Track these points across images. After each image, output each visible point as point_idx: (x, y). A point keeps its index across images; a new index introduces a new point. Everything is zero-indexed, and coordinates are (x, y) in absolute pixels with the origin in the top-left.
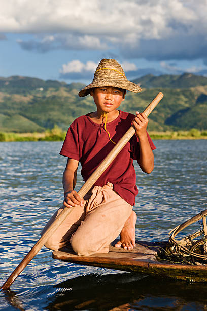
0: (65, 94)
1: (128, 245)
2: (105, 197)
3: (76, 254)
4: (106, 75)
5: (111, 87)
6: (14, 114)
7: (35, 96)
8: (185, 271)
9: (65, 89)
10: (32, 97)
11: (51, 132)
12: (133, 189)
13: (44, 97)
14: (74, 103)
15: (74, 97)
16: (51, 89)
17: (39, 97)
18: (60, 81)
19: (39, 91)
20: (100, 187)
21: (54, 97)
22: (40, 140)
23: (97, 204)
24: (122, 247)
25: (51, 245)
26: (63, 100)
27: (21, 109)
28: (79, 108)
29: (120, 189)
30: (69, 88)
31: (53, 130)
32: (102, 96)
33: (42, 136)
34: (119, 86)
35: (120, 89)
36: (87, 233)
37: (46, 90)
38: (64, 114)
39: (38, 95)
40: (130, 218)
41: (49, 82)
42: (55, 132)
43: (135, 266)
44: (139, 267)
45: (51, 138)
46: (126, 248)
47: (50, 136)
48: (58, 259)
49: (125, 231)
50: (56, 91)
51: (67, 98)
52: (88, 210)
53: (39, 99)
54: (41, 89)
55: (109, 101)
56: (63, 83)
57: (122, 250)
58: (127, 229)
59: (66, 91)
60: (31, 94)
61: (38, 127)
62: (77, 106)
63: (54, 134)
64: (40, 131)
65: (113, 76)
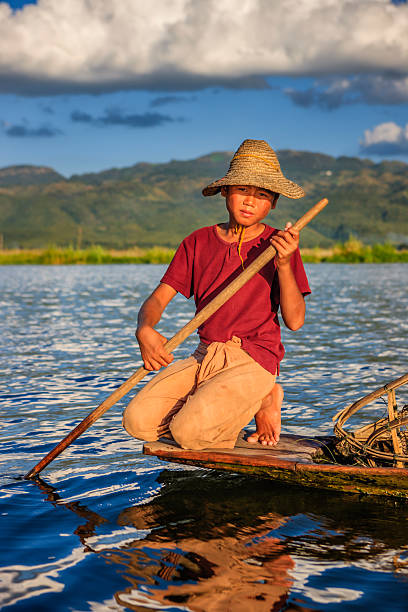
0: (371, 181)
1: (268, 438)
2: (228, 359)
3: (179, 446)
4: (249, 165)
5: (254, 187)
6: (280, 217)
7: (317, 185)
8: (354, 476)
9: (370, 172)
10: (312, 186)
11: (343, 248)
12: (276, 349)
13: (333, 187)
14: (386, 196)
15: (386, 186)
16: (345, 172)
17: (324, 187)
18: (363, 157)
19: (326, 176)
20: (221, 344)
21: (350, 186)
22: (324, 260)
23: (216, 369)
24: (260, 441)
25: (139, 430)
26: (366, 191)
27: (293, 207)
28: (394, 206)
29: (253, 348)
30: (378, 169)
31: (346, 244)
32: (239, 199)
33: (328, 253)
34: (267, 186)
35: (269, 191)
36: (196, 413)
37: (336, 174)
38: (368, 216)
39: (323, 183)
40: (270, 394)
41: (342, 160)
42: (352, 248)
43: (274, 468)
44: (280, 469)
45: (343, 259)
46: (265, 443)
47: (342, 255)
48: (153, 455)
49: (264, 416)
50: (354, 176)
51: (373, 188)
52: (201, 379)
53: (323, 190)
54: (329, 173)
55: (249, 209)
56: (367, 161)
57: (258, 446)
58: (267, 413)
59: (372, 176)
60: (310, 181)
61: (322, 238)
62: (392, 202)
63: (349, 250)
64: (324, 246)
65: (260, 168)
